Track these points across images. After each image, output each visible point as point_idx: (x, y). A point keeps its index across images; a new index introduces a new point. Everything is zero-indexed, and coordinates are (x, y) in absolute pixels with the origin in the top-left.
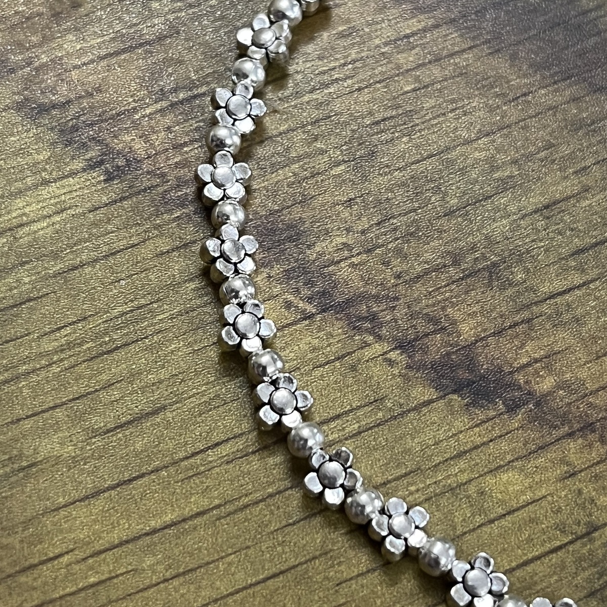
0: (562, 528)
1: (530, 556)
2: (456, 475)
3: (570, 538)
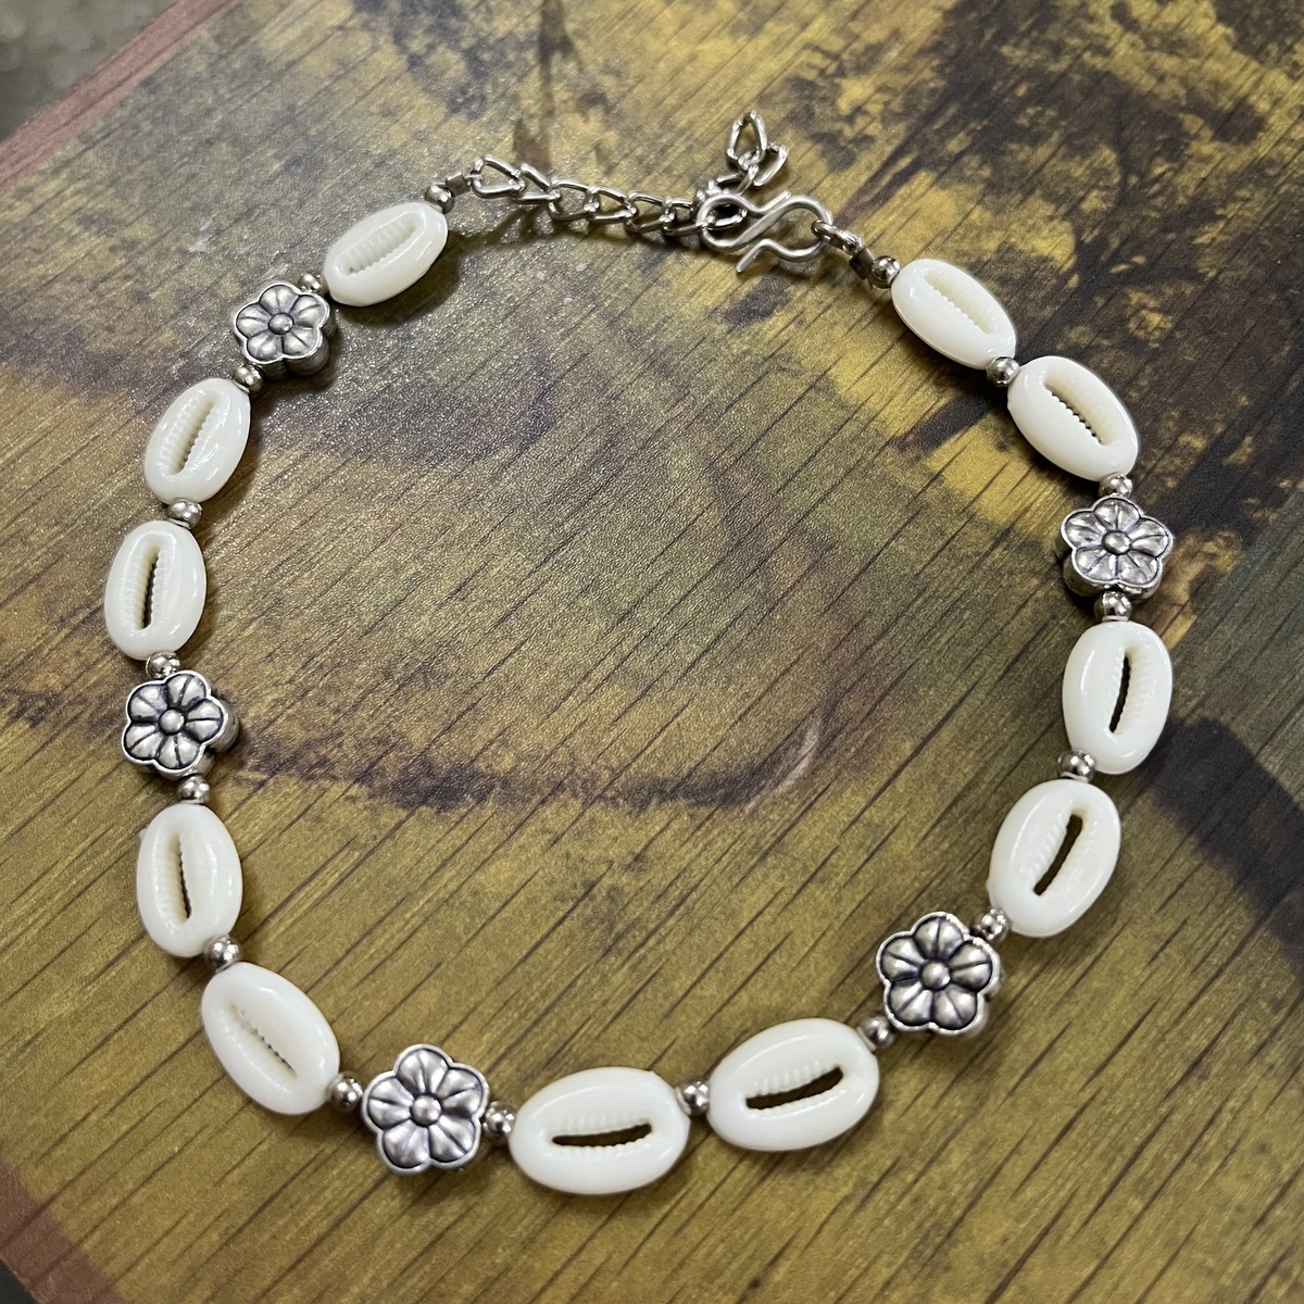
0: (560, 898)
1: (538, 937)
2: (446, 886)
3: (571, 904)
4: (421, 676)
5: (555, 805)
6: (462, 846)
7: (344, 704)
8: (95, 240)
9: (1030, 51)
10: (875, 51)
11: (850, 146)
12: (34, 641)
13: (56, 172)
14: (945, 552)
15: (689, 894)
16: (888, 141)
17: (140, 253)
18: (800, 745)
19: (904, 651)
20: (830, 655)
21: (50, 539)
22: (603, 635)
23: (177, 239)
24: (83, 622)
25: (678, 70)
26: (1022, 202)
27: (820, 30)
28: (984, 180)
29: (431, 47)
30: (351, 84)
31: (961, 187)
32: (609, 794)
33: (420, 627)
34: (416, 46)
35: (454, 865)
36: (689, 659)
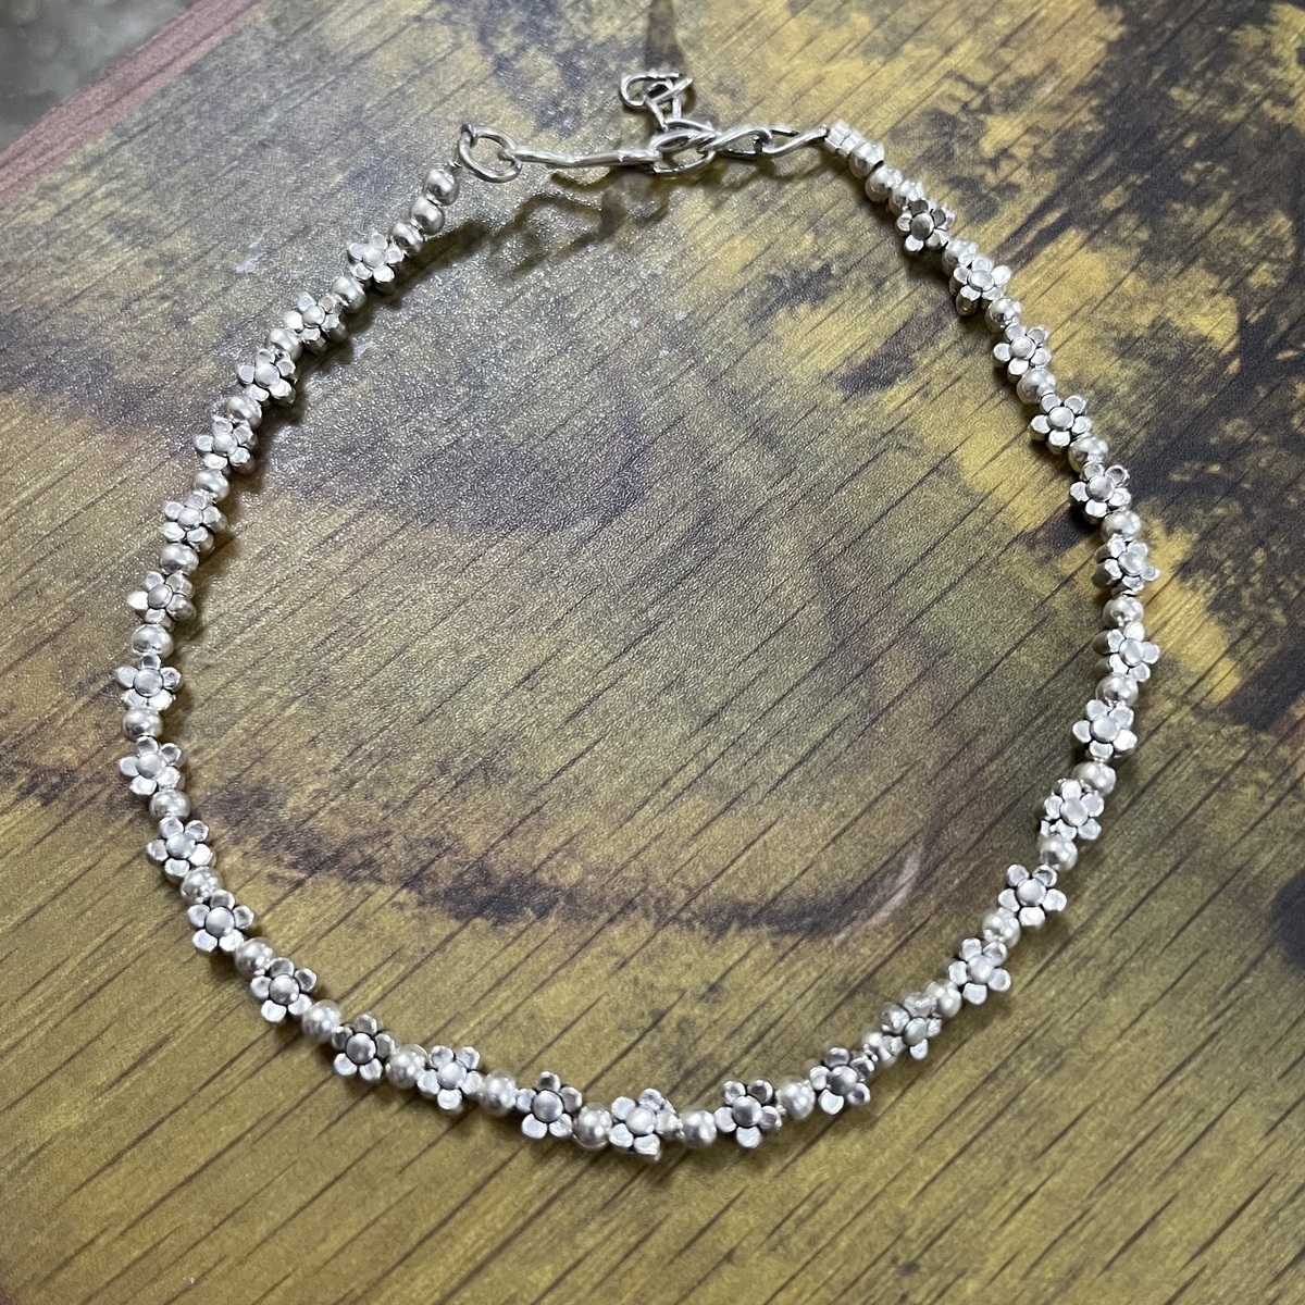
0: (625, 1027)
1: (599, 1070)
2: (499, 1007)
3: (637, 1034)
4: (480, 773)
5: (623, 925)
6: (520, 963)
7: (394, 799)
8: (128, 253)
9: (1204, 95)
10: (1027, 84)
11: (992, 195)
12: (50, 709)
13: (86, 169)
14: (1072, 666)
15: (767, 1031)
16: (1036, 192)
17: (181, 270)
18: (899, 872)
19: (1020, 774)
20: (937, 775)
21: (69, 594)
22: (685, 739)
23: (223, 256)
24: (104, 690)
25: (801, 94)
26: (1182, 271)
27: (964, 56)
28: (1140, 244)
29: (521, 49)
30: (427, 87)
31: (1115, 250)
32: (685, 915)
33: (481, 718)
34: (504, 46)
35: (511, 984)
36: (781, 770)
